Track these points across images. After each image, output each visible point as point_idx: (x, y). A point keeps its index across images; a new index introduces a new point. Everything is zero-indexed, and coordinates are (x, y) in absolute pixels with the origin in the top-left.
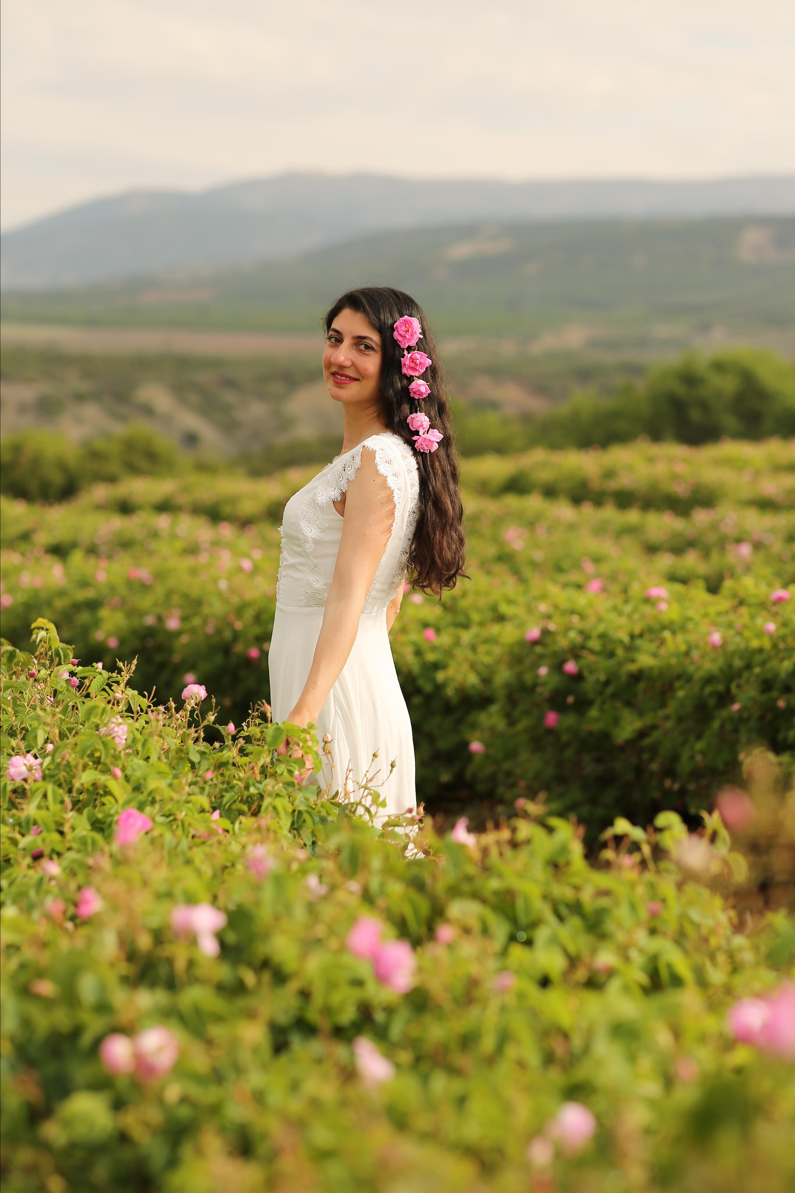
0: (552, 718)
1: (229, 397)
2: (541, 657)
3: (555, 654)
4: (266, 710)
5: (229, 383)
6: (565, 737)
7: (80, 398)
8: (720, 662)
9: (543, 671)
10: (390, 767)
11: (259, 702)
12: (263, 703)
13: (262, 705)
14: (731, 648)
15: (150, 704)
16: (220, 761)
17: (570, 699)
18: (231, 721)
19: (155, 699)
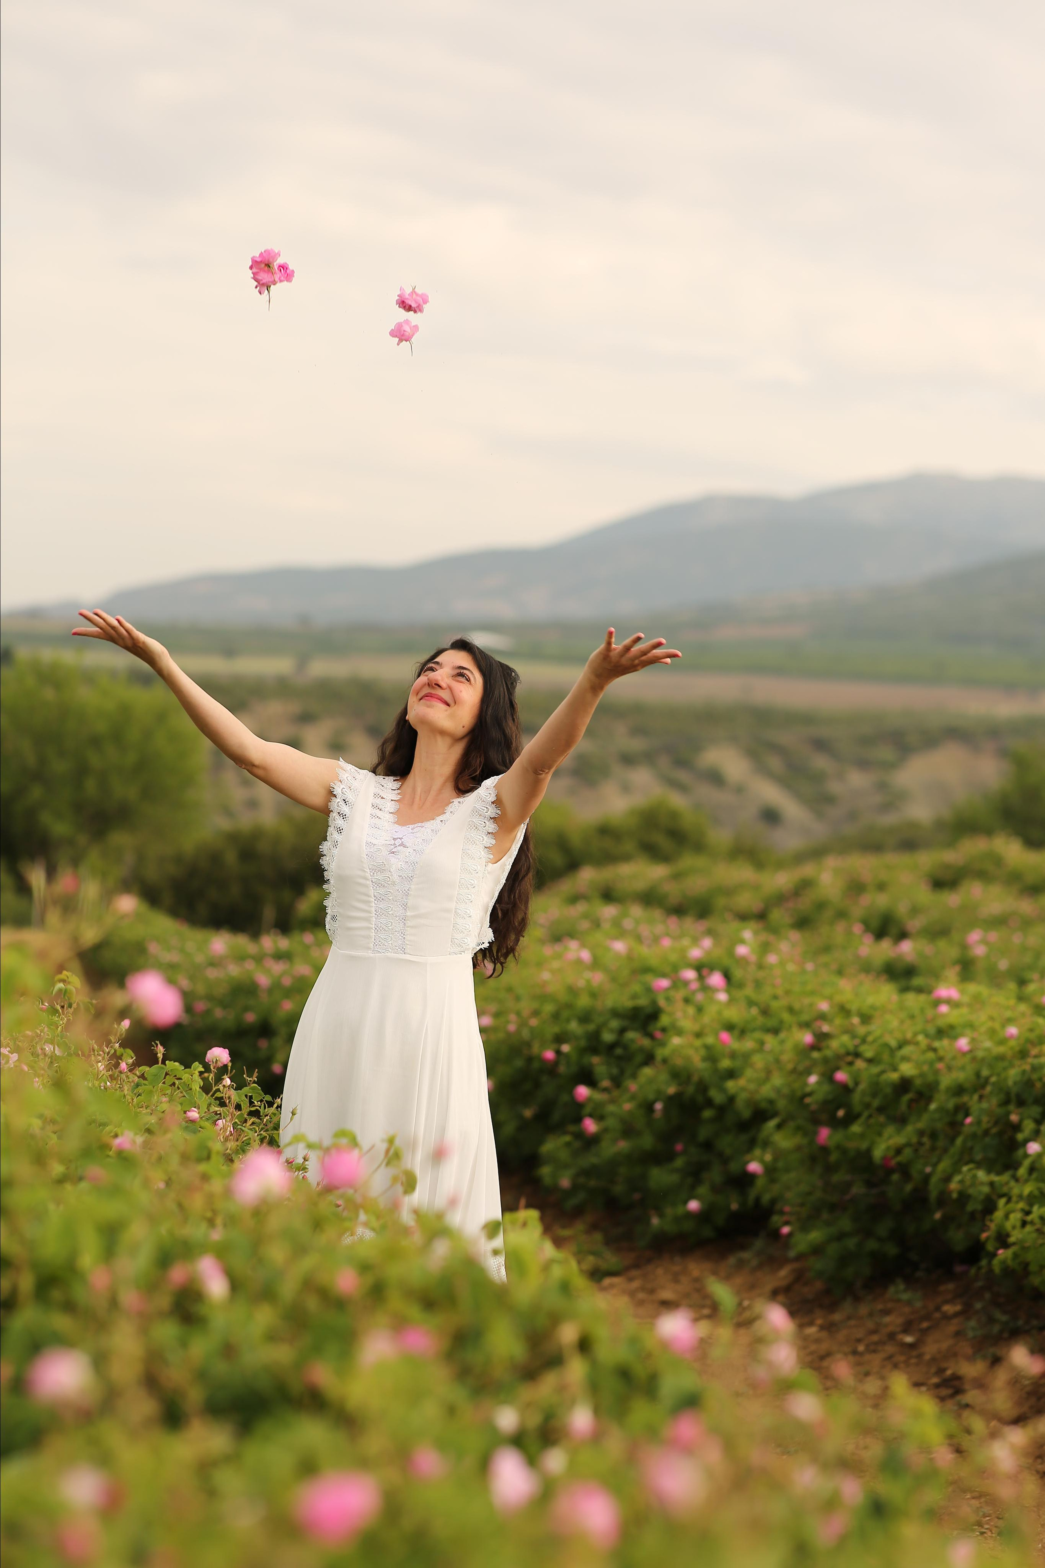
0: (825, 1134)
1: (821, 762)
2: (815, 1063)
3: (826, 1060)
5: (820, 745)
6: (834, 1157)
7: (628, 760)
8: (970, 1069)
9: (813, 1079)
14: (980, 1054)
17: (841, 1113)
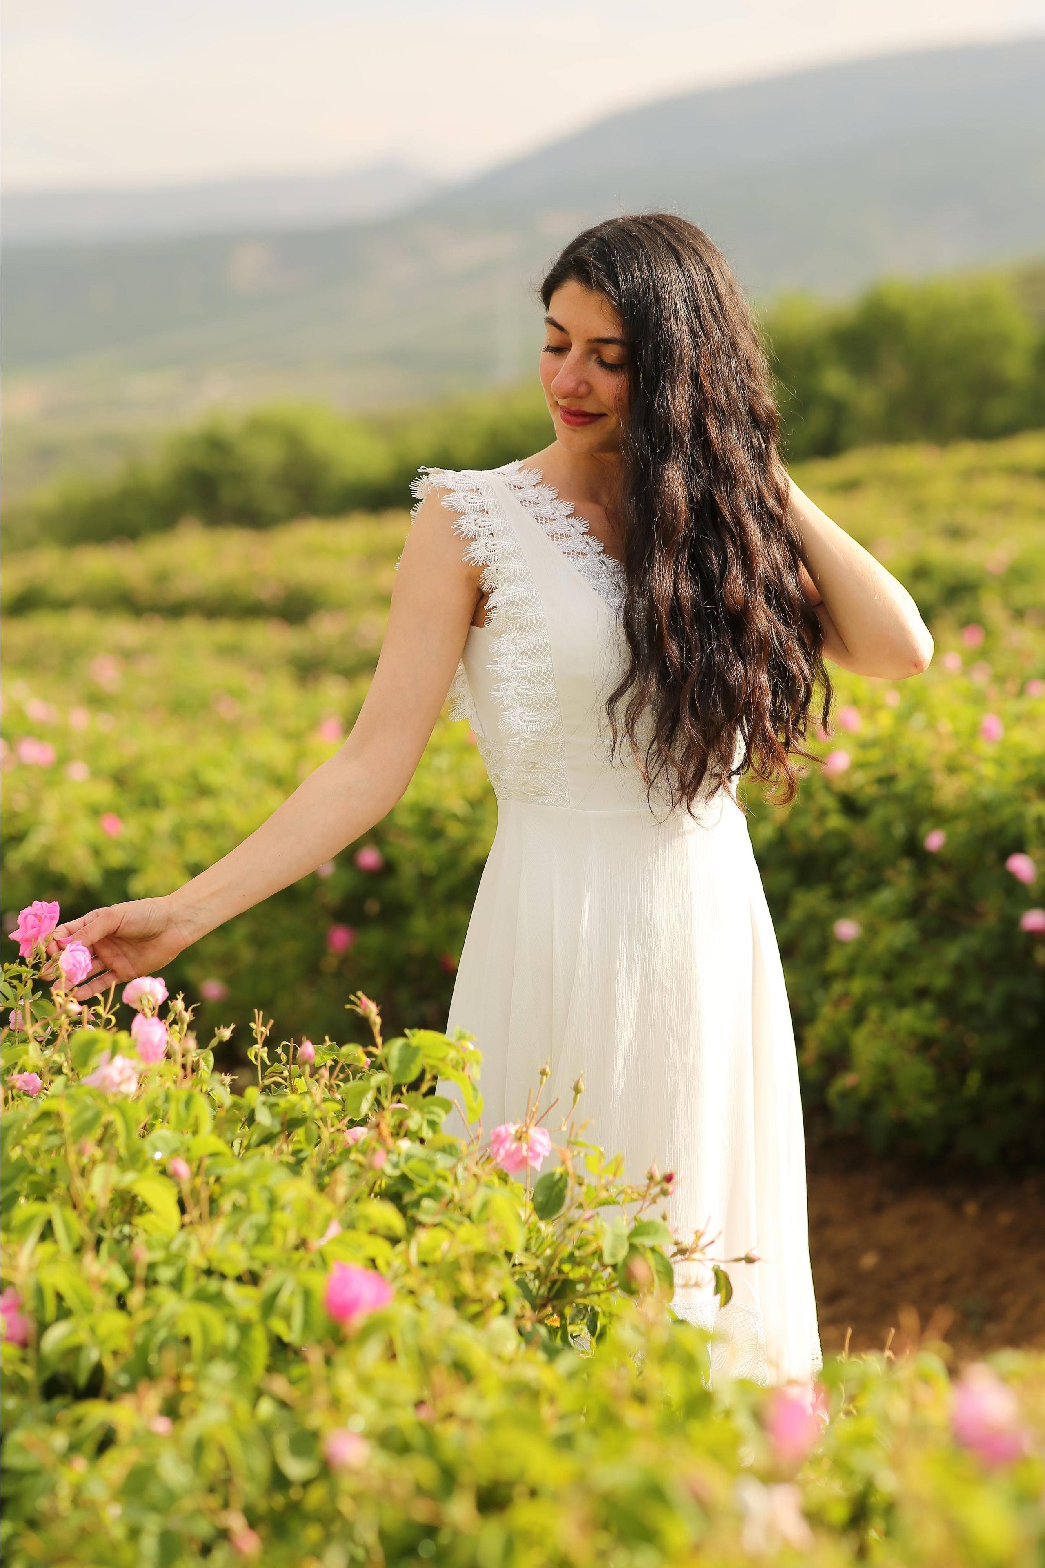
0: (340, 938)
4: (368, 1011)
10: (573, 1093)
11: (352, 997)
12: (359, 999)
13: (358, 1002)
15: (110, 1016)
16: (288, 1117)
17: (372, 907)
18: (304, 1038)
19: (118, 1006)
